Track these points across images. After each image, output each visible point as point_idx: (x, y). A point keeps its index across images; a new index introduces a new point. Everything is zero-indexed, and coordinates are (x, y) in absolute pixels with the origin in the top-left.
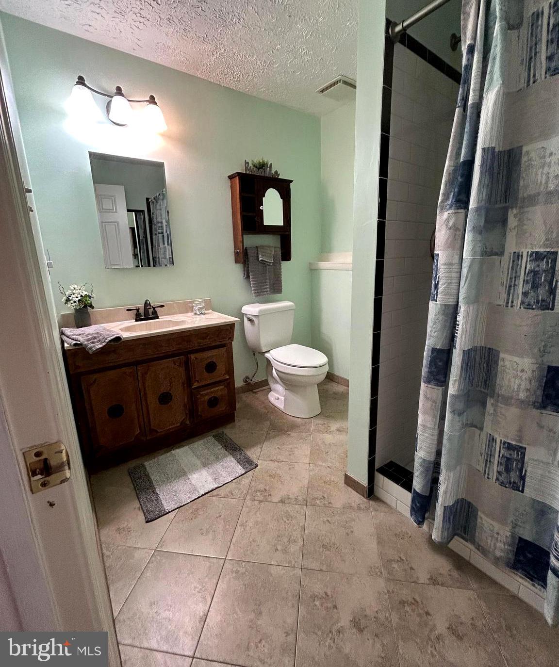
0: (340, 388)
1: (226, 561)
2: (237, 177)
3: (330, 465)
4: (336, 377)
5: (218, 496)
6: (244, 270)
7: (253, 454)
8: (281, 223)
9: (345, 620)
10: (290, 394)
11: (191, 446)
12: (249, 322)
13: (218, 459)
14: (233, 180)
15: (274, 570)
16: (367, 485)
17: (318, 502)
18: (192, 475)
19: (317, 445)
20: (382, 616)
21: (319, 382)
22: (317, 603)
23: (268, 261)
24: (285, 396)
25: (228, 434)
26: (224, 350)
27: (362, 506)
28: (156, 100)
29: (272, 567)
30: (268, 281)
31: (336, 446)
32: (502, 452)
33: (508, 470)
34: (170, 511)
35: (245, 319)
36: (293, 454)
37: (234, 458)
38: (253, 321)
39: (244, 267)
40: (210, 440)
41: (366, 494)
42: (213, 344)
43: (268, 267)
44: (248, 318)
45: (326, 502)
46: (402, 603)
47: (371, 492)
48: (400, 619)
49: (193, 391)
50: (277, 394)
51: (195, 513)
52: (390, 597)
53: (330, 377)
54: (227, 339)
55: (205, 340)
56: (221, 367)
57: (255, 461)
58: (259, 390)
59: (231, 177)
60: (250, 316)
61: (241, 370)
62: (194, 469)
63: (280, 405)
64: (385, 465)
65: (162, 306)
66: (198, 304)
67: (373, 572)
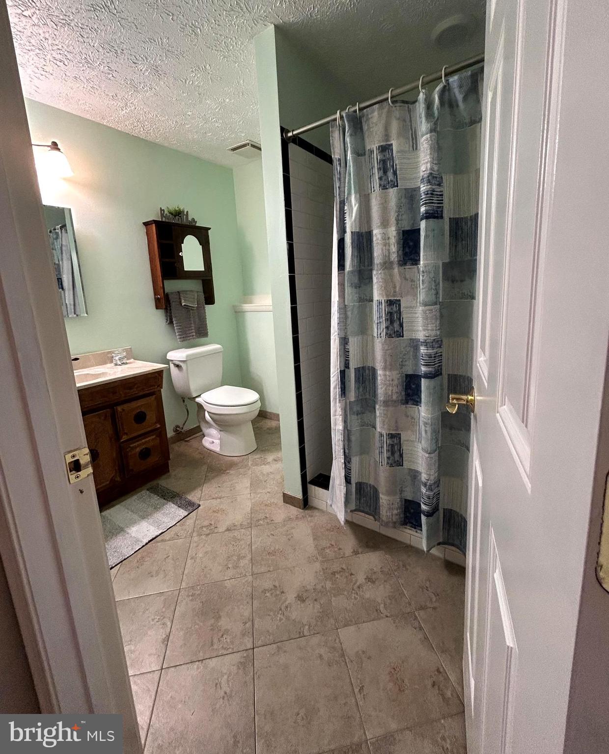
0: (273, 424)
1: (181, 590)
2: (154, 225)
3: (269, 490)
4: (269, 414)
5: (162, 541)
6: (166, 316)
7: (193, 497)
8: (201, 268)
9: (291, 597)
10: (225, 435)
11: (123, 503)
12: (177, 368)
13: (157, 508)
14: (149, 226)
15: (228, 584)
16: (302, 497)
17: (261, 522)
18: (131, 529)
19: (257, 476)
20: (319, 587)
21: (252, 419)
22: (267, 595)
23: (192, 305)
24: (220, 439)
25: (163, 485)
26: (153, 398)
27: (299, 516)
28: (59, 147)
29: (226, 582)
30: (193, 325)
31: (273, 474)
32: (388, 442)
33: (393, 453)
34: (113, 566)
35: (172, 366)
36: (234, 489)
37: (174, 504)
38: (181, 366)
39: (166, 312)
40: (144, 493)
41: (302, 506)
42: (141, 394)
43: (191, 311)
44: (174, 364)
45: (269, 521)
46: (334, 573)
47: (306, 503)
48: (332, 584)
49: (122, 445)
50: (211, 438)
51: (141, 561)
52: (324, 573)
53: (263, 415)
54: (156, 387)
55: (132, 391)
56: (151, 417)
57: (197, 502)
58: (191, 437)
59: (146, 224)
60: (178, 362)
61: (172, 418)
62: (133, 523)
63: (216, 448)
64: (315, 478)
65: (76, 359)
66: (118, 353)
67: (311, 560)
